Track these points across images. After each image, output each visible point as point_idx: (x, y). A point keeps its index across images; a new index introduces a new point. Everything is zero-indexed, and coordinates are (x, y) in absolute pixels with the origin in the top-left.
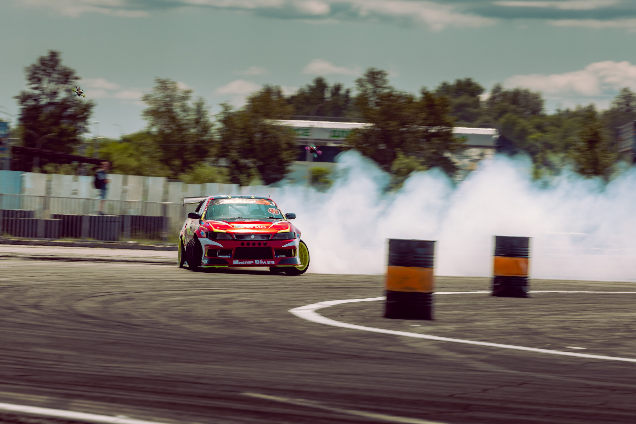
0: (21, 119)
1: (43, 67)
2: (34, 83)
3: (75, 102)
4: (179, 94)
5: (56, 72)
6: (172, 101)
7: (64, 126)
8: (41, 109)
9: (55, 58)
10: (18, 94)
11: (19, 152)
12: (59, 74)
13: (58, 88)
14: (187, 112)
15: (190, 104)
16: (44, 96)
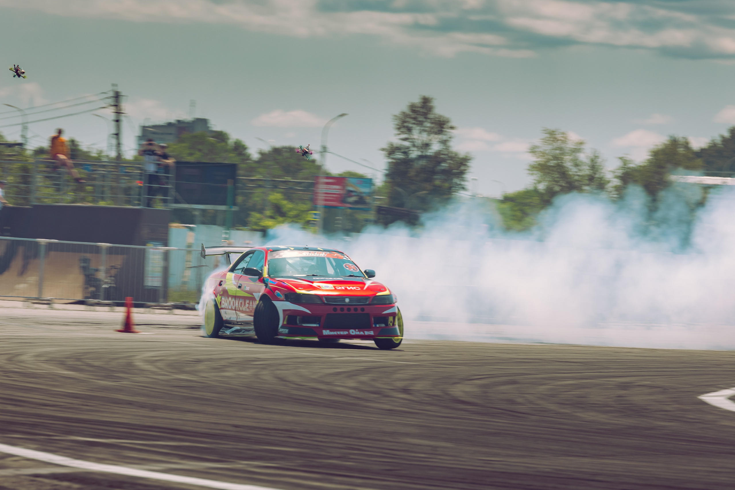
0: (387, 175)
1: (414, 115)
2: (403, 133)
3: (450, 155)
4: (570, 145)
5: (429, 120)
6: (563, 154)
7: (437, 183)
8: (411, 163)
9: (428, 104)
10: (385, 146)
11: (384, 212)
12: (432, 123)
13: (430, 140)
14: (579, 167)
15: (583, 157)
16: (415, 149)
